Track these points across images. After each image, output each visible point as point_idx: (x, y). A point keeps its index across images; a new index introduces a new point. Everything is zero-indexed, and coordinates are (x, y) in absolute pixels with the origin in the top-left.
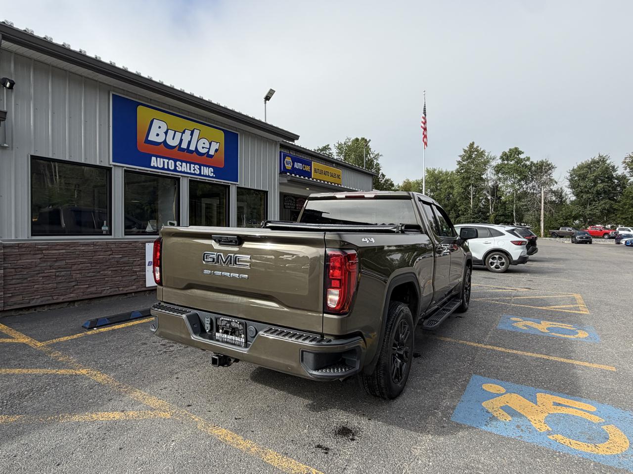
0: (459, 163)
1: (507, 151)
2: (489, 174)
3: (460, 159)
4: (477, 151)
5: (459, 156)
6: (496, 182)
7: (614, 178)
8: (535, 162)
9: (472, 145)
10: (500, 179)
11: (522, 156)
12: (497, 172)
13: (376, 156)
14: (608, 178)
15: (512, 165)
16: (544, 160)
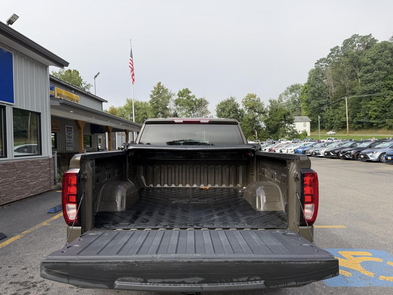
0: (151, 96)
1: (182, 90)
2: (171, 105)
3: (152, 93)
4: (163, 89)
5: (151, 91)
6: (176, 111)
7: (238, 111)
8: (198, 99)
9: (159, 84)
10: (178, 109)
11: (190, 95)
12: (177, 104)
13: (87, 86)
14: (235, 110)
15: (185, 100)
16: (203, 98)
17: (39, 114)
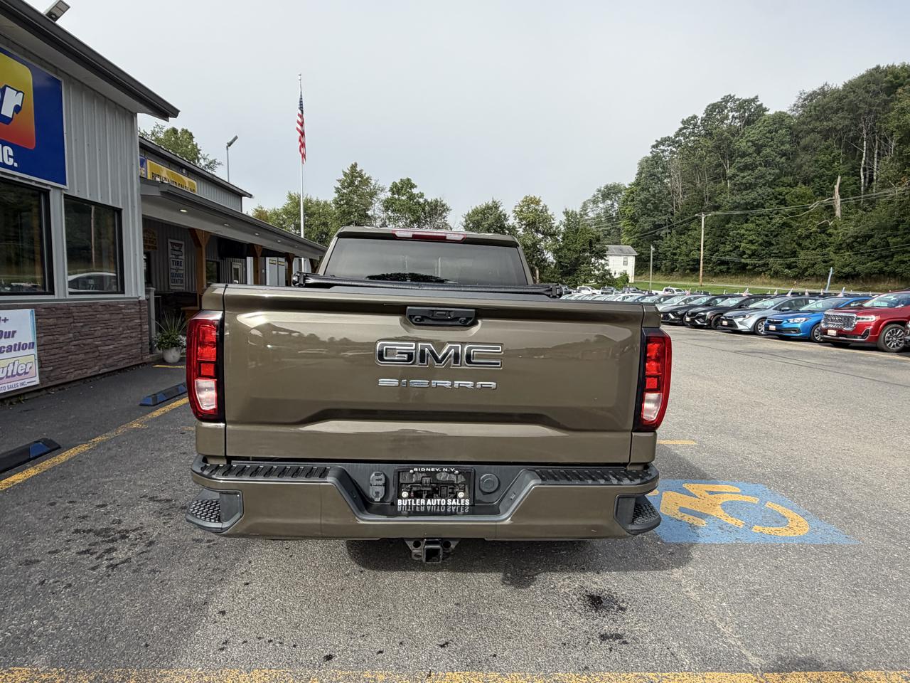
0: (338, 190)
1: (398, 181)
2: (376, 210)
3: (338, 185)
4: (361, 176)
5: (338, 181)
6: (386, 222)
7: (505, 227)
8: (429, 200)
9: (354, 167)
10: (389, 218)
11: (415, 191)
12: (387, 209)
13: (210, 163)
14: (500, 227)
15: (404, 201)
16: (439, 200)
17: (119, 211)
